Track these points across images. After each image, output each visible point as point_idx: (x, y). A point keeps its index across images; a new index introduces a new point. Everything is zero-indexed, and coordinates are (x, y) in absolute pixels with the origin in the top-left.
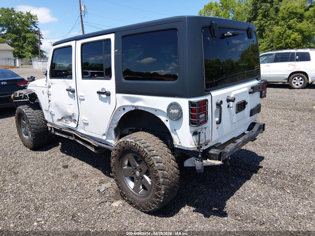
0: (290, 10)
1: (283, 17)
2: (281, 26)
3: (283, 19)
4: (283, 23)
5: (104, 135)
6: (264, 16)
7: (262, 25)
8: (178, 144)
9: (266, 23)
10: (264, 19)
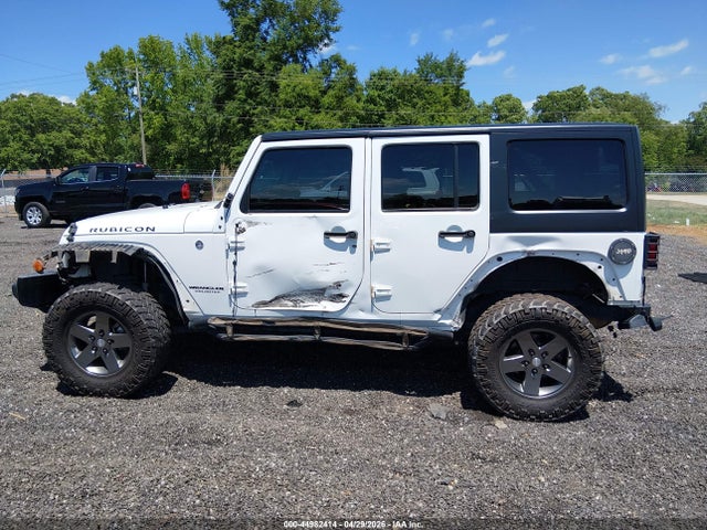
0: (297, 89)
1: (286, 101)
2: (285, 117)
3: (288, 105)
4: (287, 111)
5: (437, 311)
6: (250, 95)
7: (248, 112)
8: (617, 298)
9: (255, 109)
10: (249, 101)
